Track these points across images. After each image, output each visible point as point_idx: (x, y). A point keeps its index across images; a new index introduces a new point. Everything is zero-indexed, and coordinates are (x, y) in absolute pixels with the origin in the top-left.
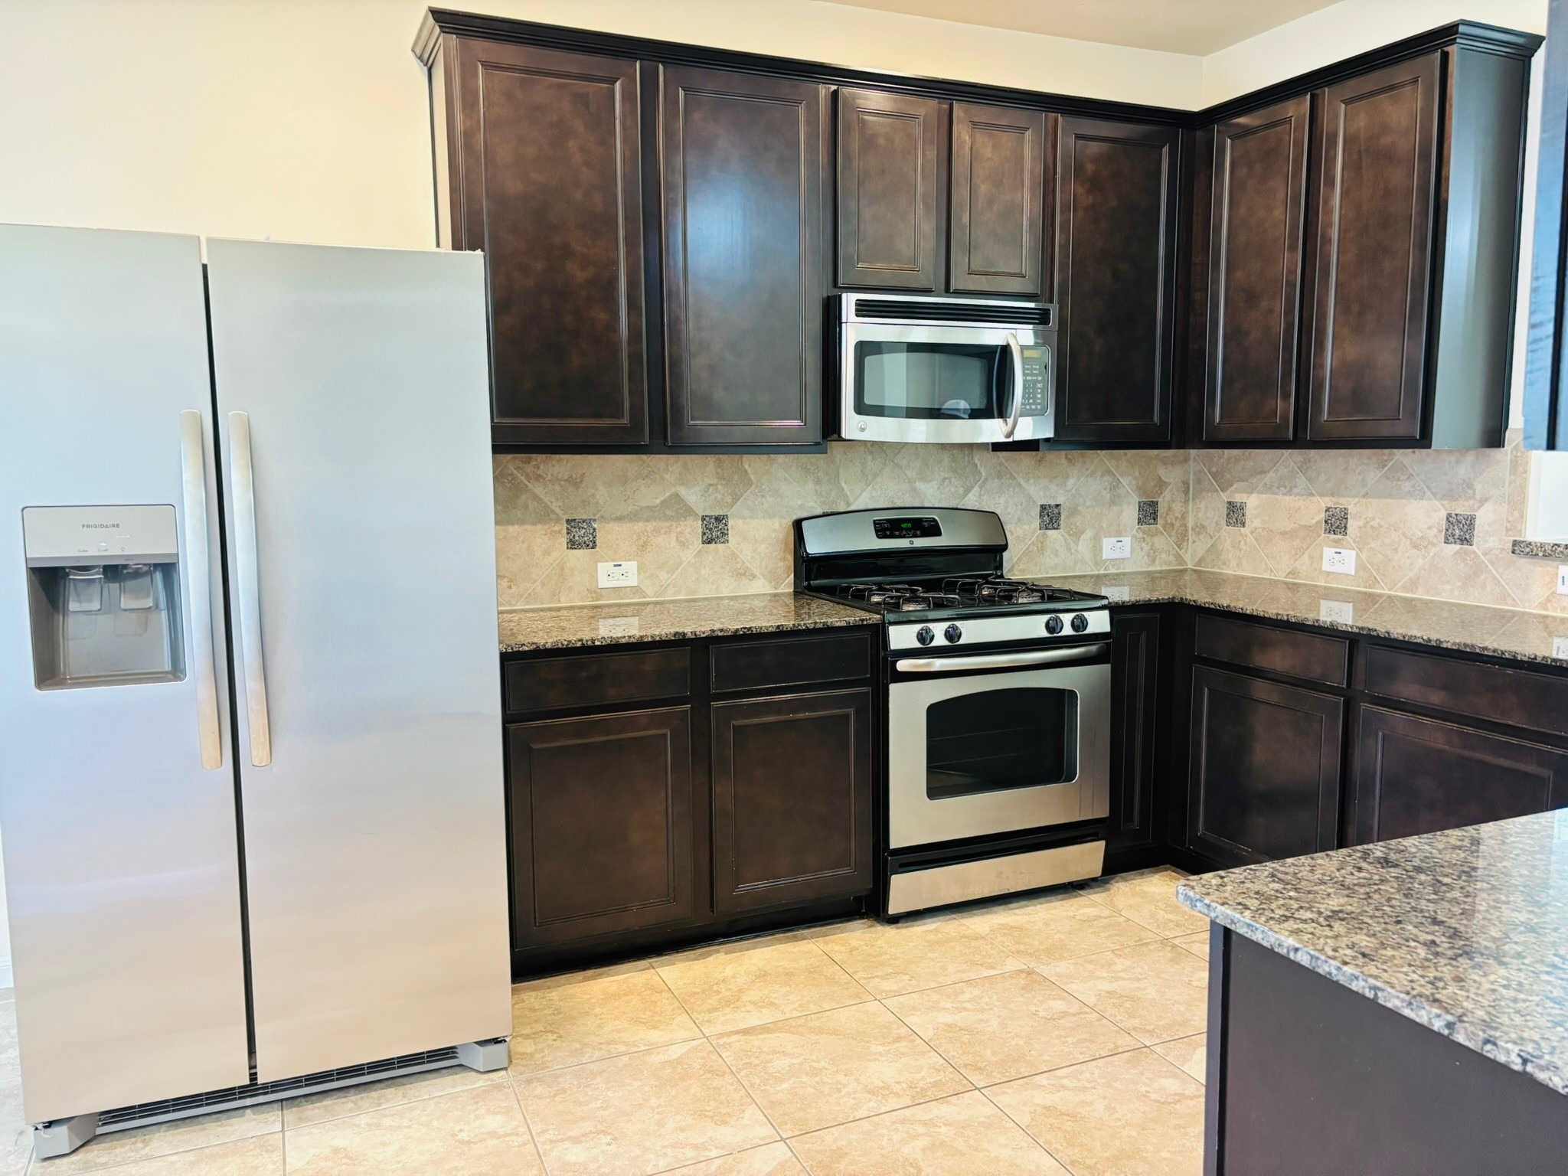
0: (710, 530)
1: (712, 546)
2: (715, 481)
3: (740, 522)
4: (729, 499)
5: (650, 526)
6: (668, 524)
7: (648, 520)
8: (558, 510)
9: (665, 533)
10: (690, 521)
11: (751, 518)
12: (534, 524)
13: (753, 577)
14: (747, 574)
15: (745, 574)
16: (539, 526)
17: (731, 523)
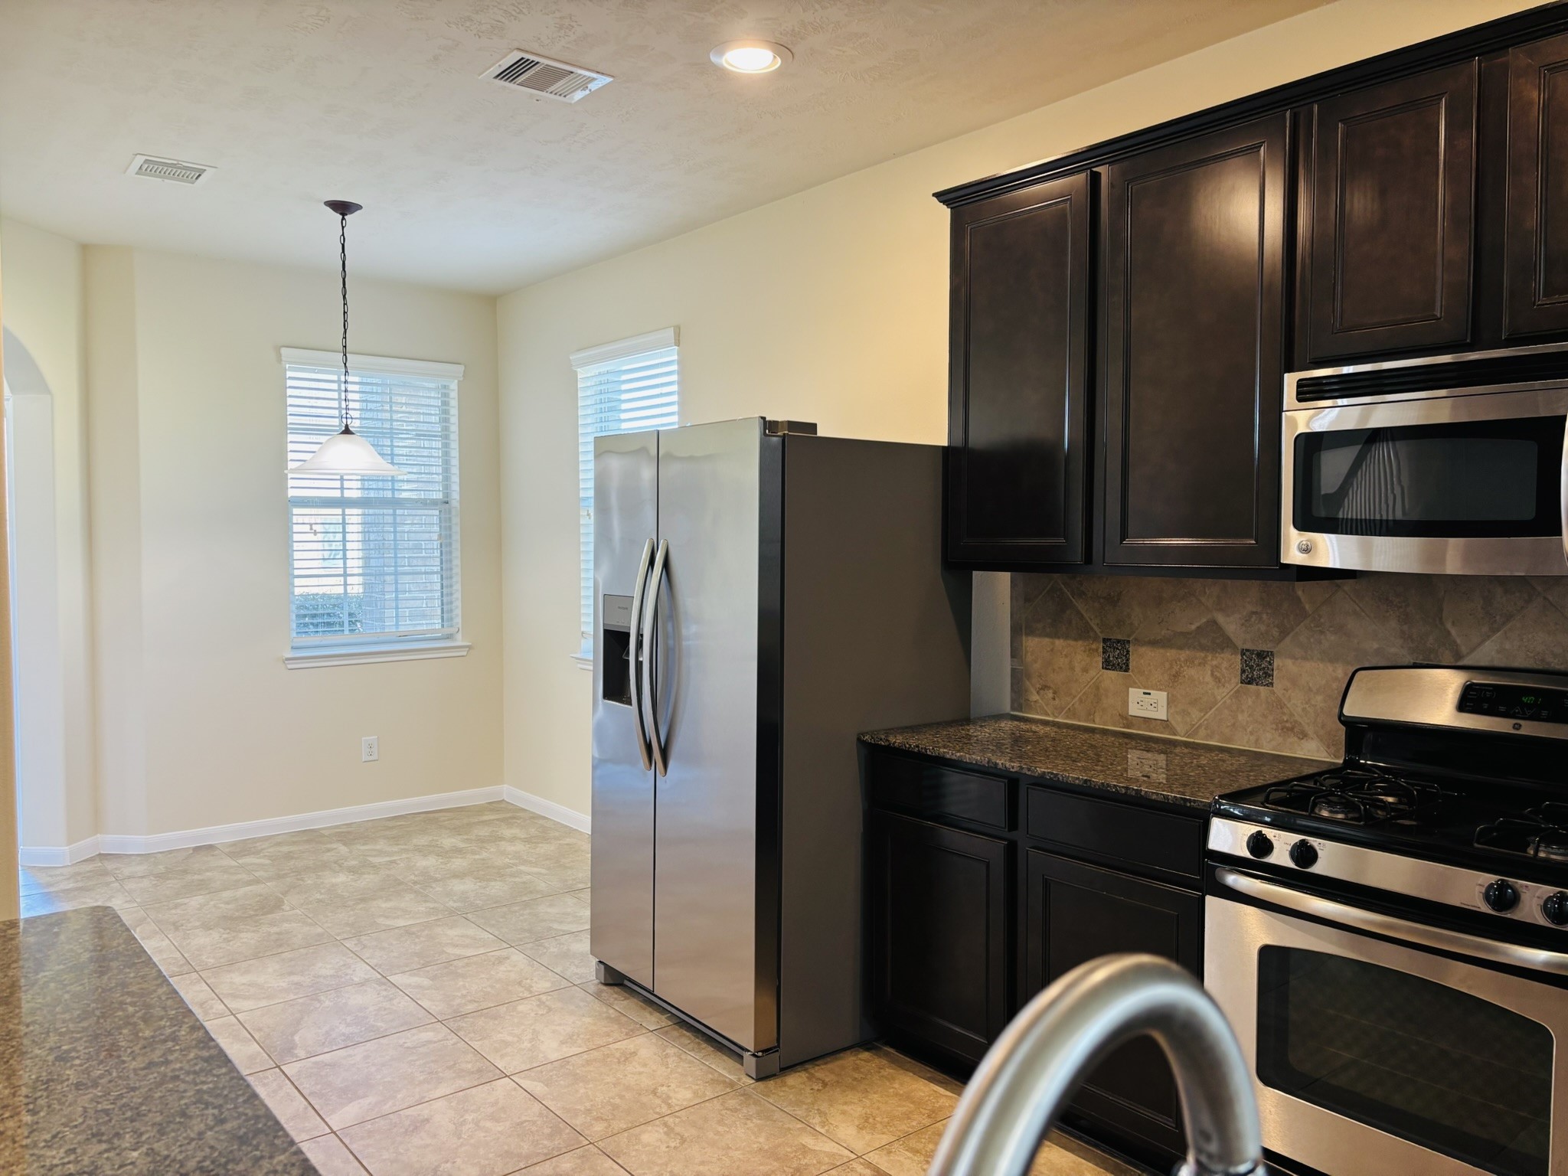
0: (1251, 667)
1: (1253, 687)
2: (1259, 609)
3: (1289, 662)
4: (1275, 632)
5: (1184, 654)
6: (1203, 655)
7: (1181, 648)
8: (1095, 628)
9: (1200, 664)
10: (1227, 655)
11: (1305, 659)
12: (1076, 640)
13: (1304, 735)
14: (1296, 730)
15: (1291, 729)
16: (1080, 643)
17: (1277, 662)
